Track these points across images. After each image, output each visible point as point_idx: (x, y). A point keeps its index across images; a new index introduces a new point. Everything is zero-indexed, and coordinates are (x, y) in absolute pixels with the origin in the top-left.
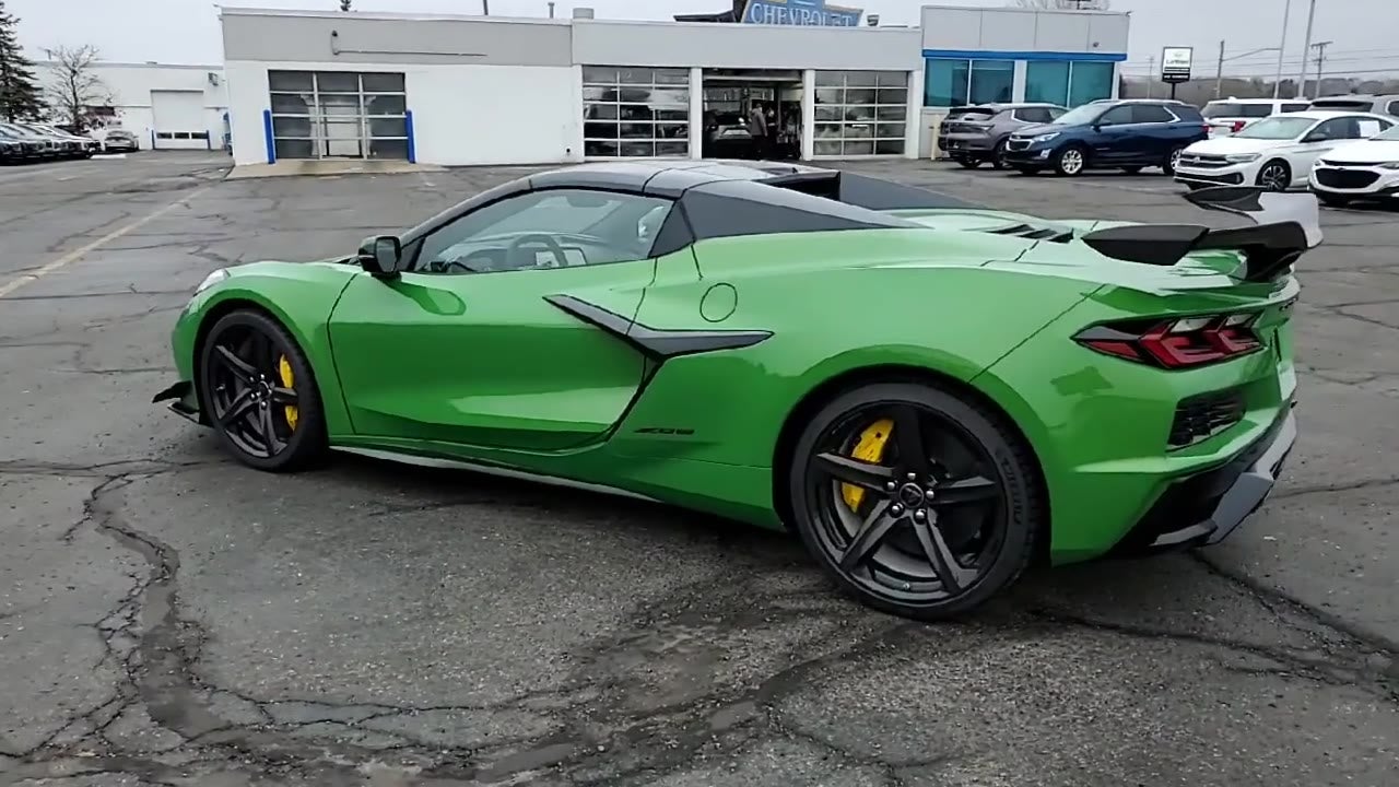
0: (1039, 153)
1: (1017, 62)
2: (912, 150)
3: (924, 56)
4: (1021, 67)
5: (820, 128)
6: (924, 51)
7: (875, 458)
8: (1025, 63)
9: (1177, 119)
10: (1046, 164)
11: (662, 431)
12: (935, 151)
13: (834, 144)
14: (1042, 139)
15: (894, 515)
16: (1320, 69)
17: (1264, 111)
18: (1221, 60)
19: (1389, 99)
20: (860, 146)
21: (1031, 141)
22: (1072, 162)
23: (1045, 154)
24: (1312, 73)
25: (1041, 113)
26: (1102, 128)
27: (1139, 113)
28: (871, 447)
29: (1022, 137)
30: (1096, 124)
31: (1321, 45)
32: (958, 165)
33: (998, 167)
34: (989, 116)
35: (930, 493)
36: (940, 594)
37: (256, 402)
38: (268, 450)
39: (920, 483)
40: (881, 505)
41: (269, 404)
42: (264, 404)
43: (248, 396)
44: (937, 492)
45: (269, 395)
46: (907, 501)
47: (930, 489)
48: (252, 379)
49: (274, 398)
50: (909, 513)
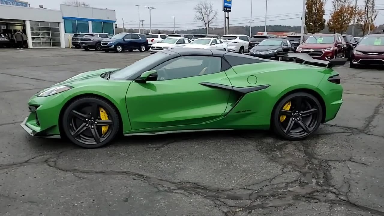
0: (111, 46)
1: (89, 21)
2: (63, 44)
3: (63, 18)
4: (90, 23)
5: (33, 38)
6: (63, 17)
7: (289, 109)
8: (91, 21)
9: (141, 38)
10: (112, 49)
11: (242, 111)
12: (71, 45)
13: (39, 43)
14: (111, 43)
15: (294, 120)
16: (143, 27)
17: (157, 37)
18: (123, 23)
20: (47, 44)
21: (109, 43)
22: (119, 49)
23: (113, 46)
24: (141, 28)
25: (105, 36)
26: (125, 40)
27: (133, 37)
28: (287, 108)
29: (105, 42)
30: (123, 39)
31: (142, 21)
32: (84, 50)
33: (96, 50)
34: (91, 36)
35: (301, 114)
36: (305, 134)
37: (89, 127)
38: (96, 141)
39: (299, 113)
40: (291, 119)
41: (95, 127)
42: (92, 127)
43: (85, 126)
44: (302, 114)
45: (95, 124)
46: (295, 117)
47: (301, 113)
48: (87, 120)
49: (98, 124)
50: (296, 119)
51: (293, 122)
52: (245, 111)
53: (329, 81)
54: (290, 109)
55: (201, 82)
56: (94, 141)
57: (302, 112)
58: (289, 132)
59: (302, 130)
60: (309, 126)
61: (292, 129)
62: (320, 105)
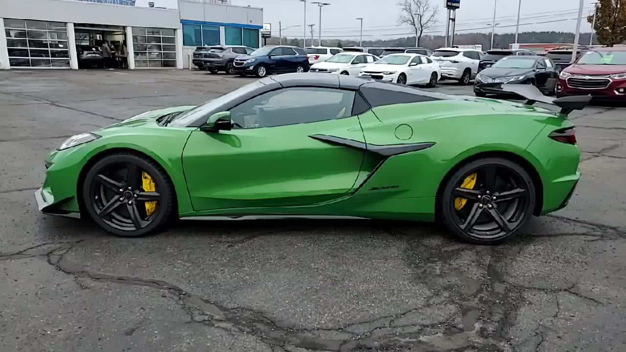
0: (249, 67)
1: (221, 27)
2: (180, 64)
3: (181, 23)
4: (222, 29)
5: (136, 54)
6: (181, 20)
7: (472, 187)
8: (224, 27)
9: (298, 54)
10: (251, 72)
11: (383, 188)
12: (191, 65)
13: (145, 62)
14: (249, 61)
15: (481, 208)
16: (312, 35)
17: (325, 52)
18: (280, 30)
19: (368, 48)
20: (157, 63)
21: (245, 62)
22: (262, 71)
23: (251, 68)
25: (242, 50)
26: (272, 57)
27: (284, 51)
28: (469, 184)
29: (240, 60)
30: (269, 56)
31: (312, 26)
32: (209, 72)
33: (228, 73)
34: (221, 51)
35: (495, 198)
36: (502, 234)
37: (124, 202)
38: (135, 226)
39: (491, 194)
40: (476, 205)
41: (134, 202)
42: (130, 202)
43: (118, 200)
44: (498, 197)
45: (135, 197)
46: (485, 202)
47: (495, 196)
48: (121, 190)
49: (139, 199)
50: (485, 206)
51: (480, 211)
52: (388, 187)
53: (553, 138)
54: (475, 188)
55: (311, 134)
56: (133, 225)
57: (497, 194)
58: (470, 228)
59: (497, 226)
60: (509, 221)
61: (478, 223)
62: (532, 183)
